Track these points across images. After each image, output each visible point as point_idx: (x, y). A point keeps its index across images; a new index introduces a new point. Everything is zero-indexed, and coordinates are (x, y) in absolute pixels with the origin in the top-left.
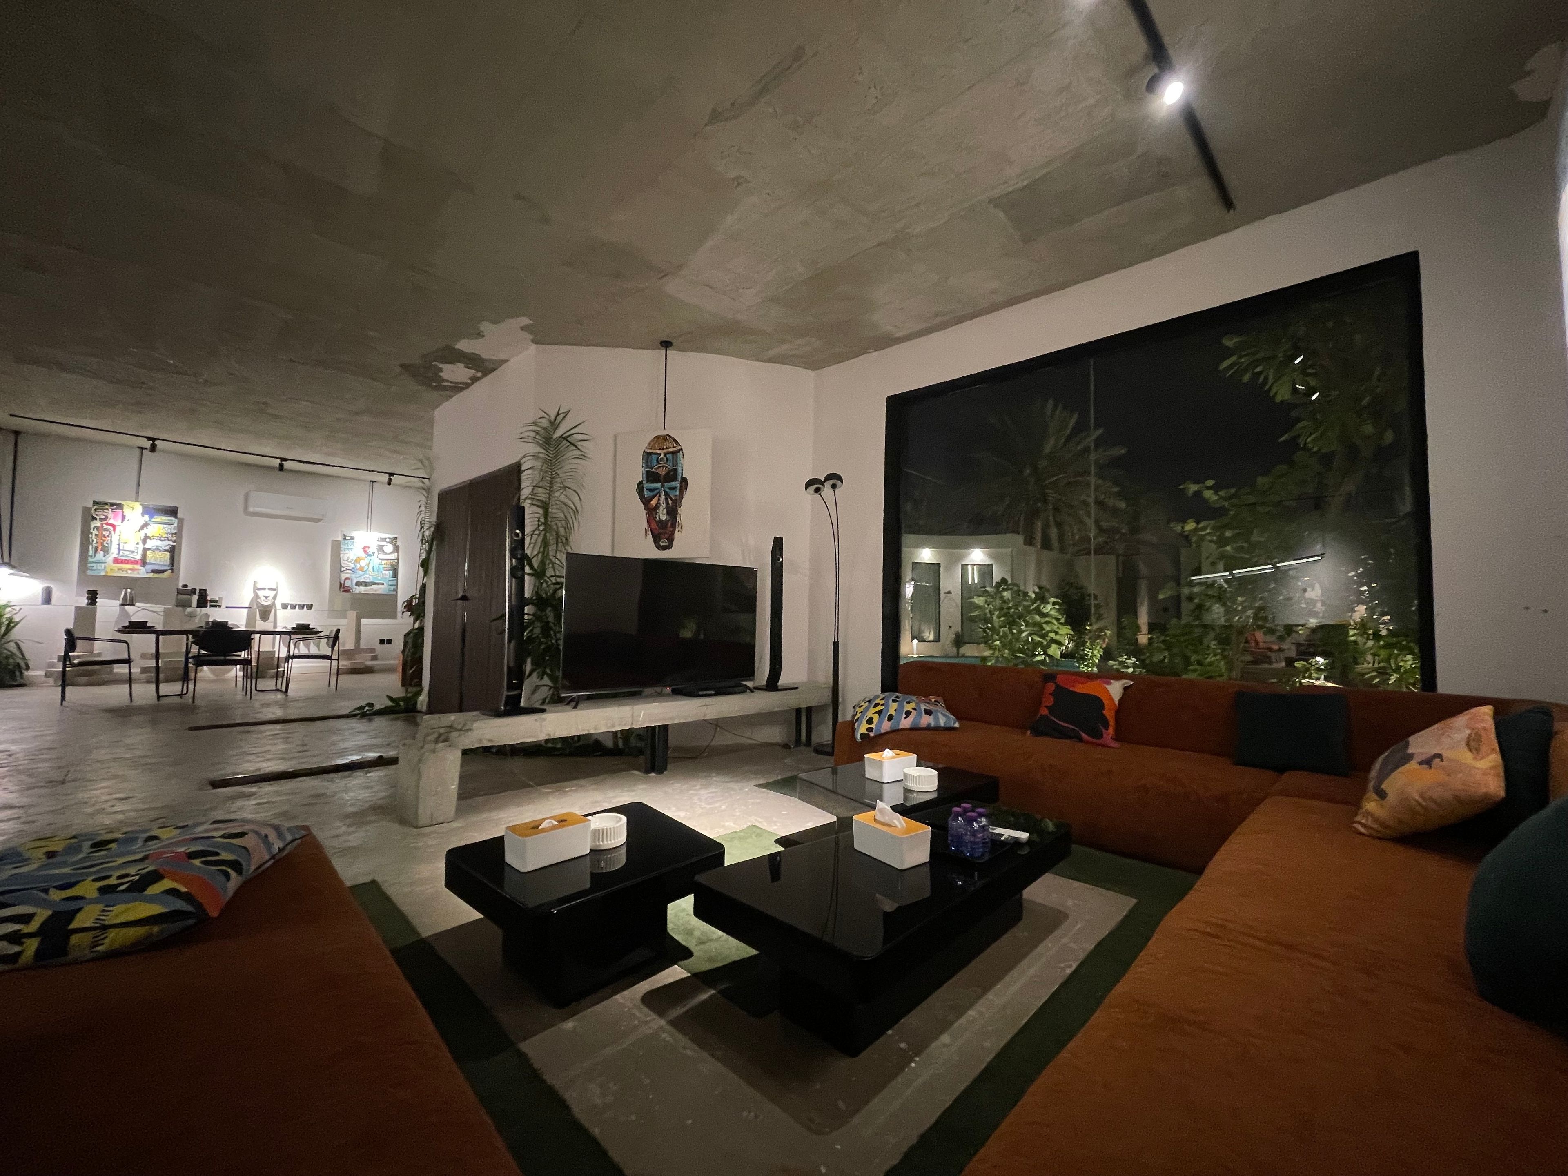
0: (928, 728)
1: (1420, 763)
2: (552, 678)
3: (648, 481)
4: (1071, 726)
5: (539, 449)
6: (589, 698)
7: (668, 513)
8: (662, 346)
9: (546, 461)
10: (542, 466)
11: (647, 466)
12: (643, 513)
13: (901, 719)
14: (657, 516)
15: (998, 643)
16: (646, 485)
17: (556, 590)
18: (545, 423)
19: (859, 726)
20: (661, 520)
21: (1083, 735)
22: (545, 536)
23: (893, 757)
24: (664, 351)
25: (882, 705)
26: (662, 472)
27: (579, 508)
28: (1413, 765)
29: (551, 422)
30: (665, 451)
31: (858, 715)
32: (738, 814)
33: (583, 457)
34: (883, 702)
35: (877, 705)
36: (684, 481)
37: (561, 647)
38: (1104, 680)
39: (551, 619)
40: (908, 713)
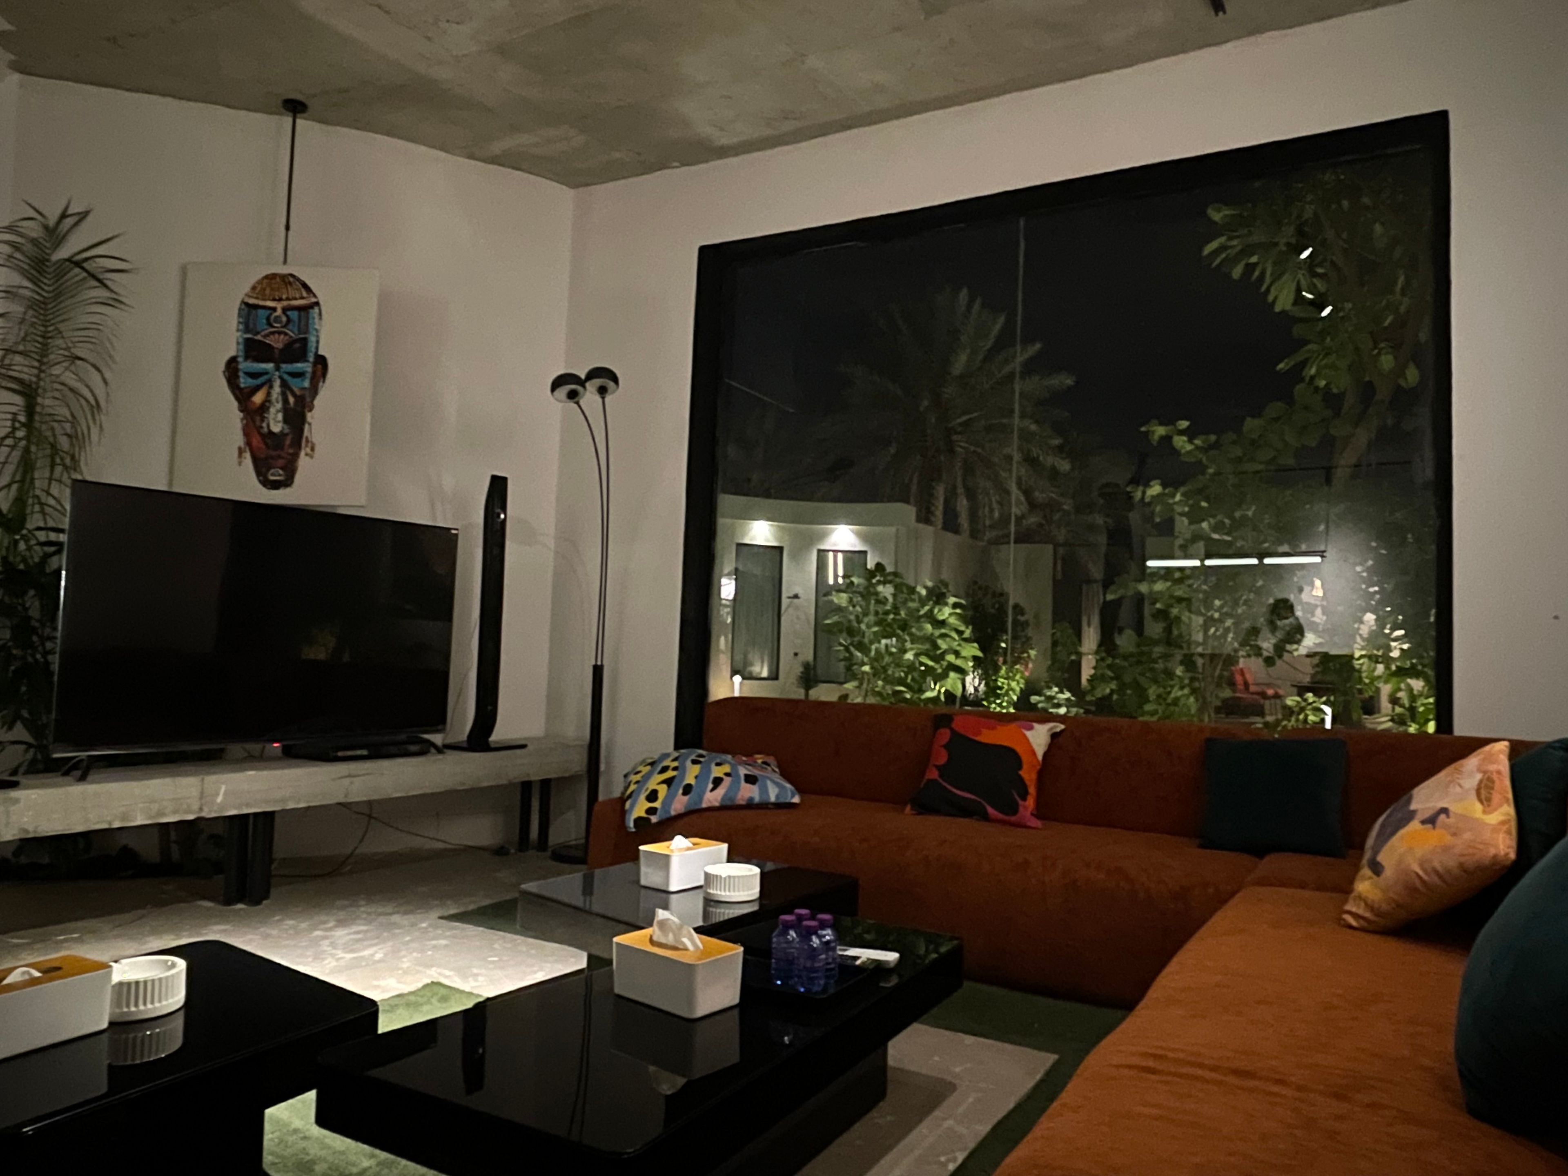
0: (750, 805)
1: (1423, 822)
2: (32, 726)
3: (246, 358)
4: (973, 797)
5: (16, 279)
6: (112, 763)
7: (286, 421)
8: (288, 109)
9: (32, 305)
10: (25, 313)
11: (247, 330)
12: (235, 417)
13: (704, 792)
14: (264, 425)
15: (866, 668)
16: (245, 365)
17: (47, 556)
18: (33, 230)
19: (632, 806)
20: (271, 433)
21: (990, 810)
22: (27, 450)
23: (689, 849)
24: (290, 119)
25: (675, 769)
26: (277, 342)
27: (103, 403)
28: (1415, 825)
29: (46, 227)
30: (285, 303)
31: (633, 787)
32: (405, 966)
33: (115, 302)
34: (675, 764)
35: (664, 769)
36: (321, 362)
37: (56, 667)
38: (1023, 723)
39: (35, 611)
40: (717, 782)
